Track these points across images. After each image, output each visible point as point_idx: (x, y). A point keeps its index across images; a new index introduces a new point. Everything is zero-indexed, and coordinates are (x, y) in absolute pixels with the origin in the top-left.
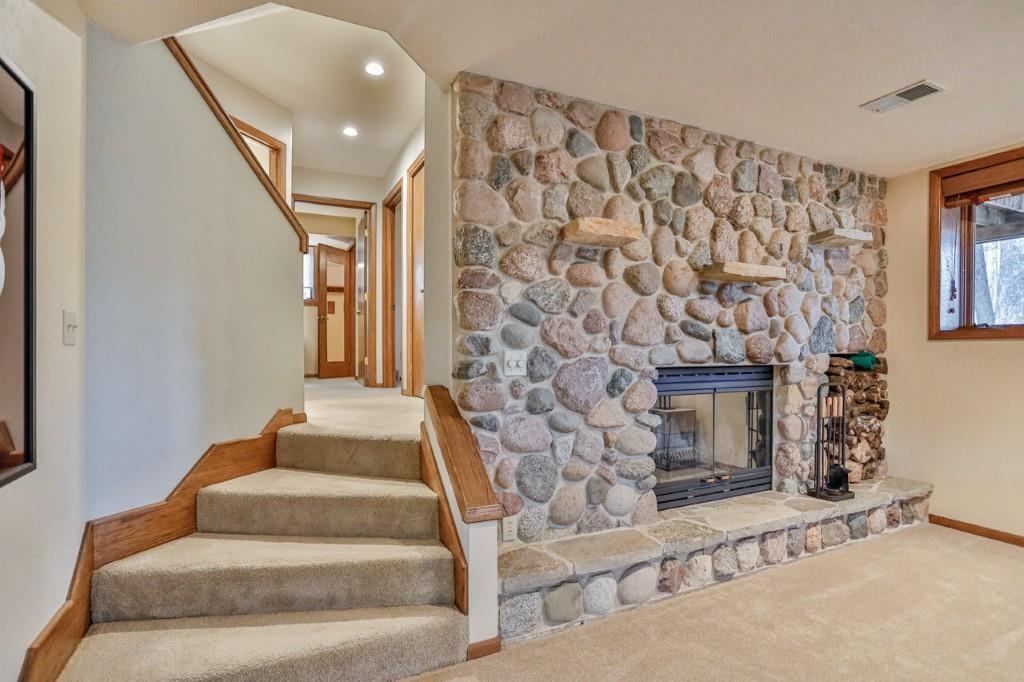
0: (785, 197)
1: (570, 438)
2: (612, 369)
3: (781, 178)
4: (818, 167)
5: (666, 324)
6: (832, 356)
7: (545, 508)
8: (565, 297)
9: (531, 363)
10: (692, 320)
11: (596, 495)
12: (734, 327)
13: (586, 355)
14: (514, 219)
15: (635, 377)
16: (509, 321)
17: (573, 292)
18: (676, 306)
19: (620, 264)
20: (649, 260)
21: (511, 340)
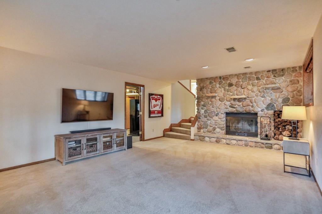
0: (257, 80)
1: (210, 121)
2: (216, 112)
3: (255, 77)
4: (269, 71)
5: (226, 106)
6: (275, 111)
7: (207, 129)
8: (209, 103)
9: (204, 111)
10: (231, 105)
11: (214, 129)
12: (241, 106)
13: (212, 110)
14: (202, 94)
15: (220, 114)
16: (202, 106)
17: (210, 102)
18: (228, 103)
19: (217, 98)
20: (223, 97)
21: (202, 109)
